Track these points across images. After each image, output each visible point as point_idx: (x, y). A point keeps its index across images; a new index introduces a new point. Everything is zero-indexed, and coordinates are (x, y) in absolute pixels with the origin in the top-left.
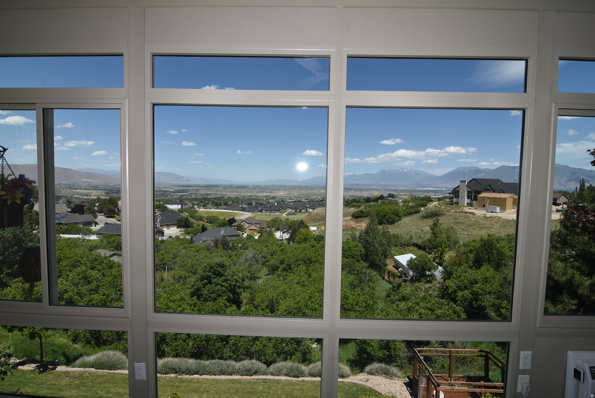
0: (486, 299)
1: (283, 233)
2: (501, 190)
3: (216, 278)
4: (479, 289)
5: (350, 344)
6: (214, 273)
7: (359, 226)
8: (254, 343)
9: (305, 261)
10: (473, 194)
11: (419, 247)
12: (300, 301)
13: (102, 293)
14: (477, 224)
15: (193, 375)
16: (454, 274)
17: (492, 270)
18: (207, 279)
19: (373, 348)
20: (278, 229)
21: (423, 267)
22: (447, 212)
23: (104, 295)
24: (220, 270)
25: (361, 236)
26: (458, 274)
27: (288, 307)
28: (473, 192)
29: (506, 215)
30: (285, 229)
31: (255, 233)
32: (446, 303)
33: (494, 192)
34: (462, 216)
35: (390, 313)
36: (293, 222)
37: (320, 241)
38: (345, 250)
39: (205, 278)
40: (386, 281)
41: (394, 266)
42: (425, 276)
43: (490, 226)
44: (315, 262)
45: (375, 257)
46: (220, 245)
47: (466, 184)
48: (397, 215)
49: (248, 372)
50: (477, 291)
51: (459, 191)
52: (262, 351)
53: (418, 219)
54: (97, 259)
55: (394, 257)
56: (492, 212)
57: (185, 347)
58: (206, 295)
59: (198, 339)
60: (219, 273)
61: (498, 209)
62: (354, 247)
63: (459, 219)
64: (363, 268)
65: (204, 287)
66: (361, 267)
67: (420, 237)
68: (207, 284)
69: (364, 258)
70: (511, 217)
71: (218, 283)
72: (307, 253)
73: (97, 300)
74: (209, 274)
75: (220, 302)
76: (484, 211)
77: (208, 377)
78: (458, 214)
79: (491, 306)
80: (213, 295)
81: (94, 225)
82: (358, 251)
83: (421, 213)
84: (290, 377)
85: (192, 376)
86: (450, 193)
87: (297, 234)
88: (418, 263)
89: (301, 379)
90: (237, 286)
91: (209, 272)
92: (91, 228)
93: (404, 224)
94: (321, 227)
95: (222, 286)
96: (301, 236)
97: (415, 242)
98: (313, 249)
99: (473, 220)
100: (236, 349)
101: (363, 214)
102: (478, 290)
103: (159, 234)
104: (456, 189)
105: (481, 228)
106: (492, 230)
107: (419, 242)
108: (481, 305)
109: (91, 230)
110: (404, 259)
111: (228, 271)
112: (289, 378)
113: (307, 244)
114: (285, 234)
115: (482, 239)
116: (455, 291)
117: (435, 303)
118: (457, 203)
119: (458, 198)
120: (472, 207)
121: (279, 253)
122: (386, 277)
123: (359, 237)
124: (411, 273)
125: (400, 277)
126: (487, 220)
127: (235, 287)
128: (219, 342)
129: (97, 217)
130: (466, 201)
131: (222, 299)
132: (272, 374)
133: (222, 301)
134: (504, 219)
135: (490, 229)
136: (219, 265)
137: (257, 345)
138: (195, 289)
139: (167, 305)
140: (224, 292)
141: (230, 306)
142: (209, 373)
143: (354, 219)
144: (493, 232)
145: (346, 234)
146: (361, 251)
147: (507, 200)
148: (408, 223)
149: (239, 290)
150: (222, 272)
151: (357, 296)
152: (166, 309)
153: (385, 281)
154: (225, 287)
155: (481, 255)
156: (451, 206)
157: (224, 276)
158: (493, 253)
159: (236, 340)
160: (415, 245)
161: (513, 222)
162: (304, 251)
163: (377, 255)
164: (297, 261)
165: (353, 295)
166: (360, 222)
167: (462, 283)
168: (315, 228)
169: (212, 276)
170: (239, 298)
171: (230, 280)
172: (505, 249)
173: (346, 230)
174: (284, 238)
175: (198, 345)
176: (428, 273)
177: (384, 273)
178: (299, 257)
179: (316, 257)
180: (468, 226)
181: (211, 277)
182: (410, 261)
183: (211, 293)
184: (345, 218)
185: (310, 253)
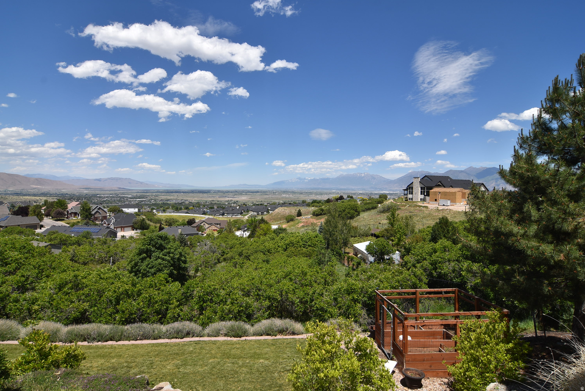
0: (446, 266)
1: (244, 231)
2: (451, 186)
3: (157, 251)
4: (438, 257)
6: (154, 246)
7: (319, 222)
9: (265, 254)
10: (426, 190)
11: (377, 237)
14: (430, 216)
15: (107, 341)
16: (412, 250)
18: (146, 253)
20: (239, 229)
21: (382, 250)
22: (403, 206)
24: (162, 242)
25: (321, 229)
28: (426, 188)
29: (456, 207)
30: (245, 227)
31: (215, 233)
33: (444, 187)
34: (416, 210)
36: (254, 222)
37: (280, 233)
38: (305, 241)
39: (143, 251)
40: (346, 266)
41: (354, 254)
42: (383, 259)
45: (335, 246)
47: (419, 180)
48: (356, 211)
49: (179, 334)
51: (413, 187)
53: (376, 214)
55: (354, 245)
56: (444, 205)
58: (144, 270)
60: (161, 245)
61: (449, 202)
63: (413, 213)
65: (142, 262)
67: (378, 229)
68: (145, 258)
70: (461, 209)
71: (159, 257)
72: (266, 245)
75: (160, 276)
76: (436, 205)
77: (126, 342)
78: (412, 208)
79: (450, 273)
80: (153, 270)
81: (38, 227)
82: (318, 241)
83: (378, 208)
84: (231, 337)
85: (105, 343)
86: (404, 190)
87: (257, 229)
88: (377, 248)
89: (243, 338)
90: (182, 260)
91: (148, 246)
92: (35, 230)
93: (362, 219)
94: (282, 224)
95: (163, 259)
96: (262, 231)
97: (373, 232)
98: (272, 241)
99: (427, 212)
101: (323, 212)
102: (437, 259)
104: (410, 186)
107: (377, 232)
108: (440, 273)
109: (35, 232)
110: (362, 246)
111: (171, 244)
112: (229, 338)
114: (246, 232)
118: (411, 199)
119: (412, 194)
120: (425, 201)
121: (238, 246)
122: (346, 263)
123: (319, 230)
124: (370, 259)
126: (440, 212)
127: (179, 262)
129: (43, 219)
130: (420, 196)
131: (163, 274)
132: (209, 336)
134: (455, 211)
136: (161, 237)
142: (128, 338)
143: (315, 217)
147: (457, 195)
148: (366, 217)
149: (183, 265)
150: (164, 245)
154: (167, 261)
155: (437, 233)
156: (406, 202)
157: (166, 249)
160: (372, 235)
162: (264, 243)
163: (337, 244)
166: (321, 219)
168: (276, 226)
169: (152, 249)
170: (185, 274)
171: (172, 253)
173: (307, 226)
174: (245, 236)
176: (386, 257)
177: (345, 260)
179: (275, 248)
180: (422, 218)
181: (151, 251)
182: (369, 247)
183: (150, 268)
184: (306, 217)
185: (269, 245)
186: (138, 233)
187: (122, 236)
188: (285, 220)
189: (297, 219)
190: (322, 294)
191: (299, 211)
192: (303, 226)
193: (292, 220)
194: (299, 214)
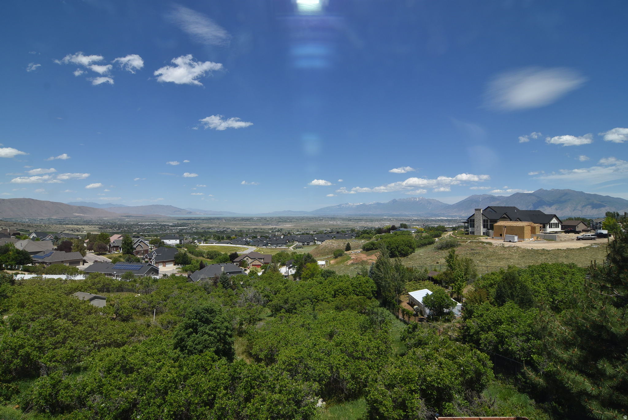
0: (514, 342)
1: (289, 268)
2: (518, 218)
3: (203, 326)
4: (505, 330)
5: (361, 400)
6: (200, 320)
7: (370, 259)
8: (245, 405)
9: (312, 300)
10: (489, 223)
11: (435, 281)
12: (302, 350)
13: (69, 346)
14: (494, 254)
16: (474, 312)
17: (516, 306)
18: (192, 327)
19: (386, 408)
20: (283, 265)
21: (441, 304)
22: (463, 242)
23: (72, 348)
24: (208, 316)
25: (372, 270)
26: (480, 313)
27: (288, 357)
28: (489, 220)
29: (525, 244)
30: (291, 263)
31: (259, 269)
32: (468, 348)
33: (511, 220)
34: (479, 246)
35: (405, 363)
36: (299, 257)
37: (328, 276)
38: (355, 287)
39: (190, 326)
40: (401, 320)
41: (408, 303)
42: (442, 313)
43: (509, 257)
44: (322, 300)
45: (387, 293)
46: (219, 284)
47: (482, 212)
48: (410, 247)
50: (502, 333)
51: (474, 220)
52: (255, 416)
53: (433, 251)
54: (72, 304)
55: (409, 293)
56: (510, 241)
57: (159, 414)
58: (190, 347)
59: (174, 404)
60: (207, 319)
61: (516, 238)
62: (365, 283)
63: (475, 250)
64: (374, 308)
65: (188, 337)
66: (372, 306)
67: (435, 270)
68: (192, 333)
69: (376, 295)
70: (530, 246)
71: (205, 332)
72: (313, 291)
73: (62, 355)
74: (195, 321)
75: (206, 355)
76: (501, 241)
78: (474, 245)
79: (519, 351)
80: (199, 347)
81: (81, 263)
82: (369, 287)
83: (435, 244)
86: (465, 222)
87: (303, 269)
88: (435, 300)
90: (228, 335)
91: (195, 319)
92: (77, 267)
93: (418, 257)
94: (330, 260)
95: (210, 335)
96: (308, 271)
97: (430, 275)
98: (320, 285)
99: (491, 250)
100: (222, 414)
101: (374, 247)
102: (504, 332)
103: (153, 272)
104: (472, 218)
105: (500, 259)
106: (512, 261)
107: (435, 276)
108: (508, 349)
109: (78, 269)
110: (419, 295)
111: (217, 317)
113: (314, 280)
114: (291, 269)
115: (502, 271)
116: (477, 333)
117: (456, 348)
118: (473, 233)
119: (474, 227)
120: (488, 236)
121: (283, 291)
122: (401, 316)
123: (370, 272)
124: (427, 311)
125: (416, 315)
126: (505, 250)
127: (225, 336)
128: (201, 407)
129: (86, 254)
130: (482, 230)
131: (209, 351)
133: (209, 353)
134: (523, 249)
135: (509, 260)
136: (207, 310)
137: (248, 408)
138: (178, 339)
139: (143, 360)
140: (212, 343)
141: (219, 359)
143: (365, 252)
144: (513, 263)
145: (357, 268)
146: (372, 287)
147: (525, 229)
148: (422, 255)
149: (229, 340)
150: (210, 318)
151: (368, 341)
152: (143, 365)
153: (399, 321)
154: (213, 336)
155: (503, 290)
156: (467, 236)
157: (212, 323)
158: (516, 287)
159: (222, 404)
160: (431, 279)
161: (532, 251)
162: (311, 288)
163: (390, 291)
164: (303, 300)
165: (364, 340)
166: (372, 254)
167: (484, 323)
168: (323, 263)
169: (199, 324)
170: (231, 348)
171: (219, 328)
172: (527, 282)
173: (357, 264)
174: (290, 274)
175: (174, 412)
176: (446, 310)
177: (398, 311)
178: (306, 295)
179: (323, 294)
180: (485, 257)
181: (197, 325)
182: (426, 298)
183: (196, 344)
184: (356, 251)
185: (317, 290)
186: (179, 268)
187: (163, 275)
188: (333, 255)
189: (346, 254)
190: (376, 379)
191: (348, 244)
192: (352, 264)
193: (341, 255)
194: (348, 248)
